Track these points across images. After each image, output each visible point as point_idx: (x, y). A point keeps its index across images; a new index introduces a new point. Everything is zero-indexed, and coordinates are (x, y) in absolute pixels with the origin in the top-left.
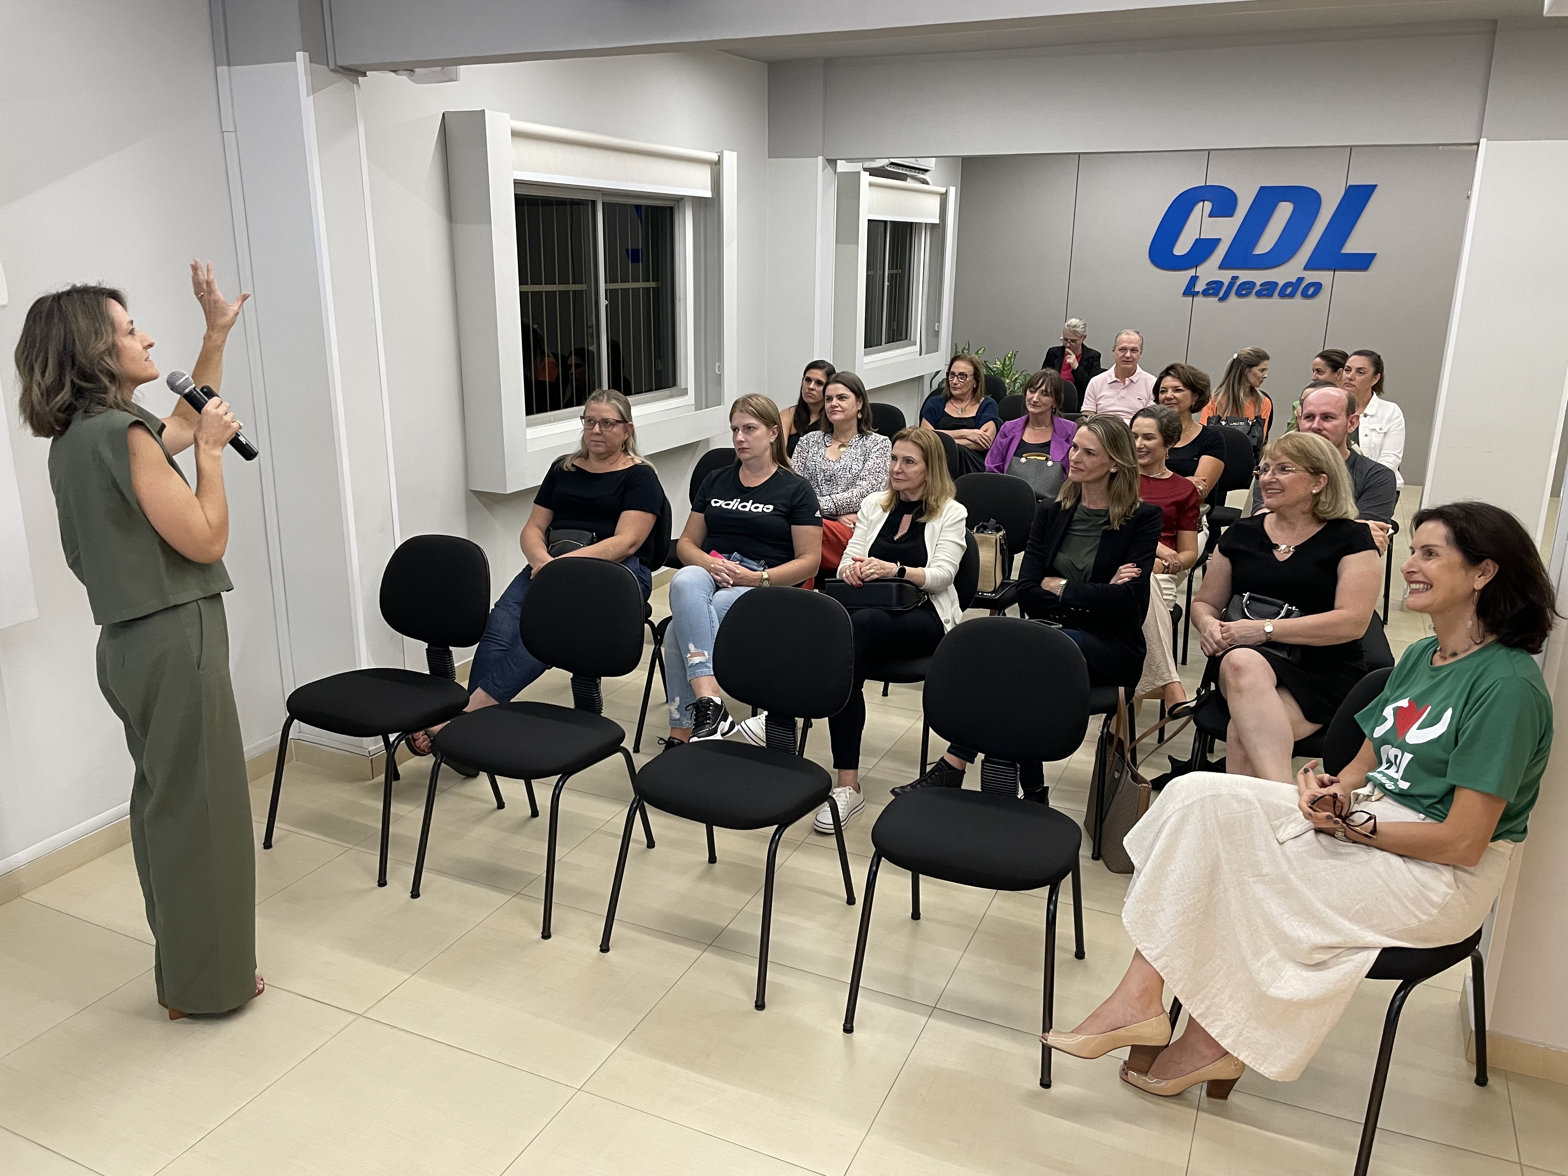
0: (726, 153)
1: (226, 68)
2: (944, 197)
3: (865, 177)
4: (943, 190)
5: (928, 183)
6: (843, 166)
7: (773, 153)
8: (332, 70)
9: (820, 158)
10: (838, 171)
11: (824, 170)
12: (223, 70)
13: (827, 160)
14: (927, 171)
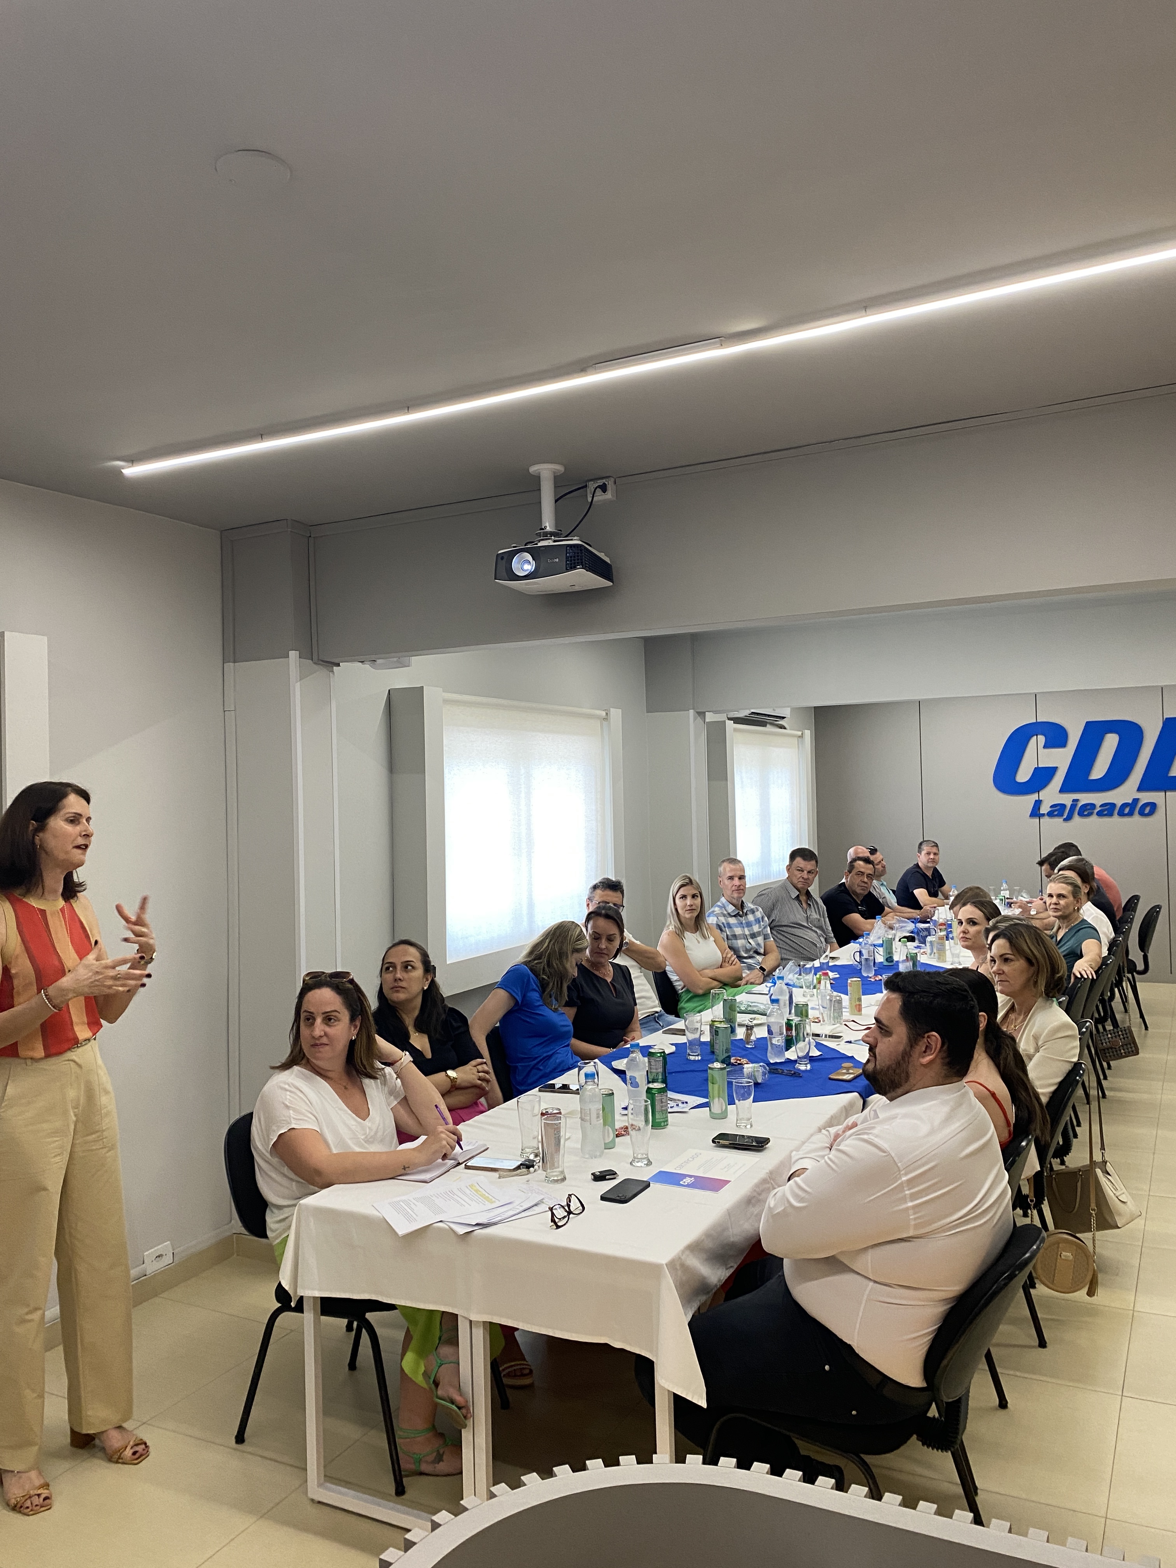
0: (613, 711)
1: (232, 664)
2: (800, 738)
3: (730, 724)
4: (800, 733)
5: (784, 727)
6: (710, 717)
7: (651, 708)
8: (315, 663)
9: (691, 711)
10: (707, 720)
11: (695, 719)
12: (230, 666)
13: (697, 712)
14: (784, 718)
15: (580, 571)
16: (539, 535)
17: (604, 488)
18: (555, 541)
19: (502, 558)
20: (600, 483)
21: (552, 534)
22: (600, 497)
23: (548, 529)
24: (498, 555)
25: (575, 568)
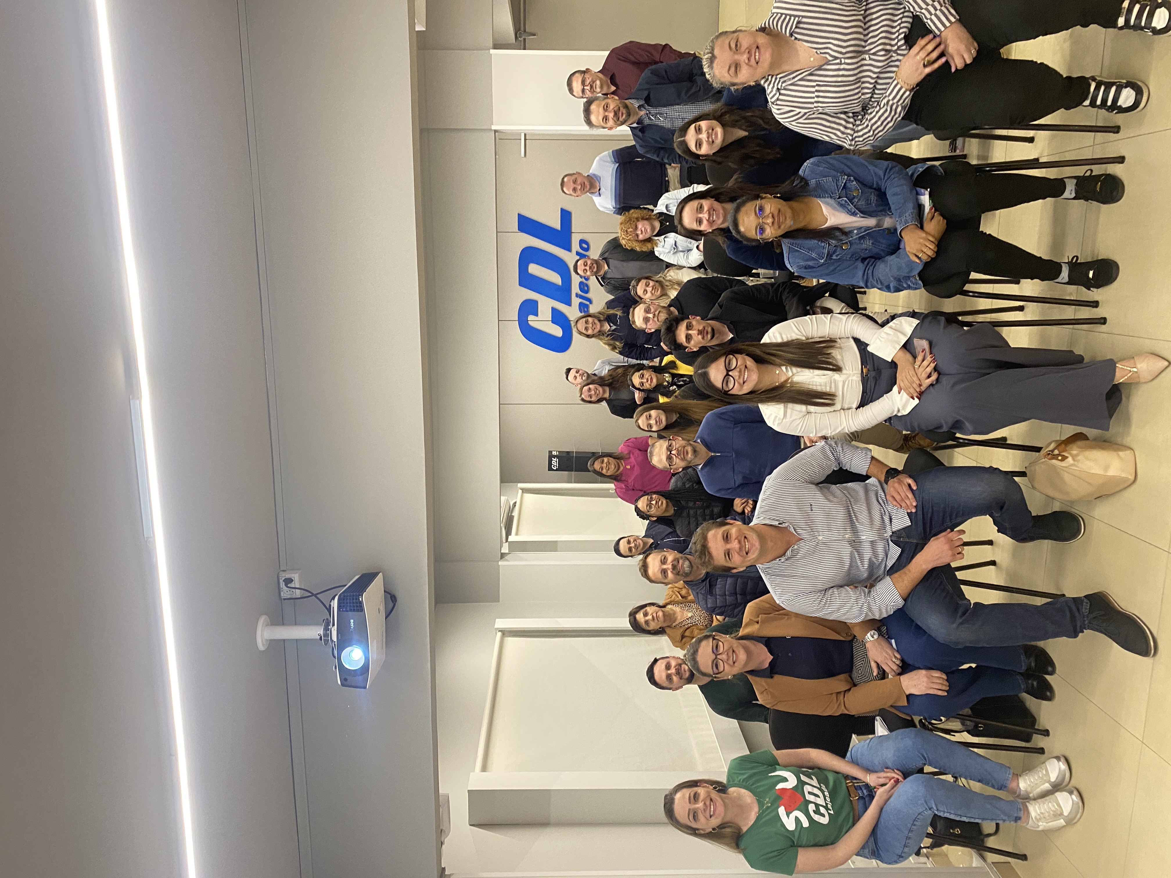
0: (496, 626)
2: (524, 491)
3: (511, 538)
4: (520, 491)
5: (516, 503)
6: (505, 549)
7: (495, 598)
10: (507, 551)
11: (507, 560)
13: (501, 558)
15: (364, 598)
16: (326, 642)
17: (288, 581)
18: (333, 625)
19: (346, 680)
20: (282, 585)
21: (326, 629)
22: (296, 584)
23: (321, 632)
24: (342, 685)
25: (361, 603)
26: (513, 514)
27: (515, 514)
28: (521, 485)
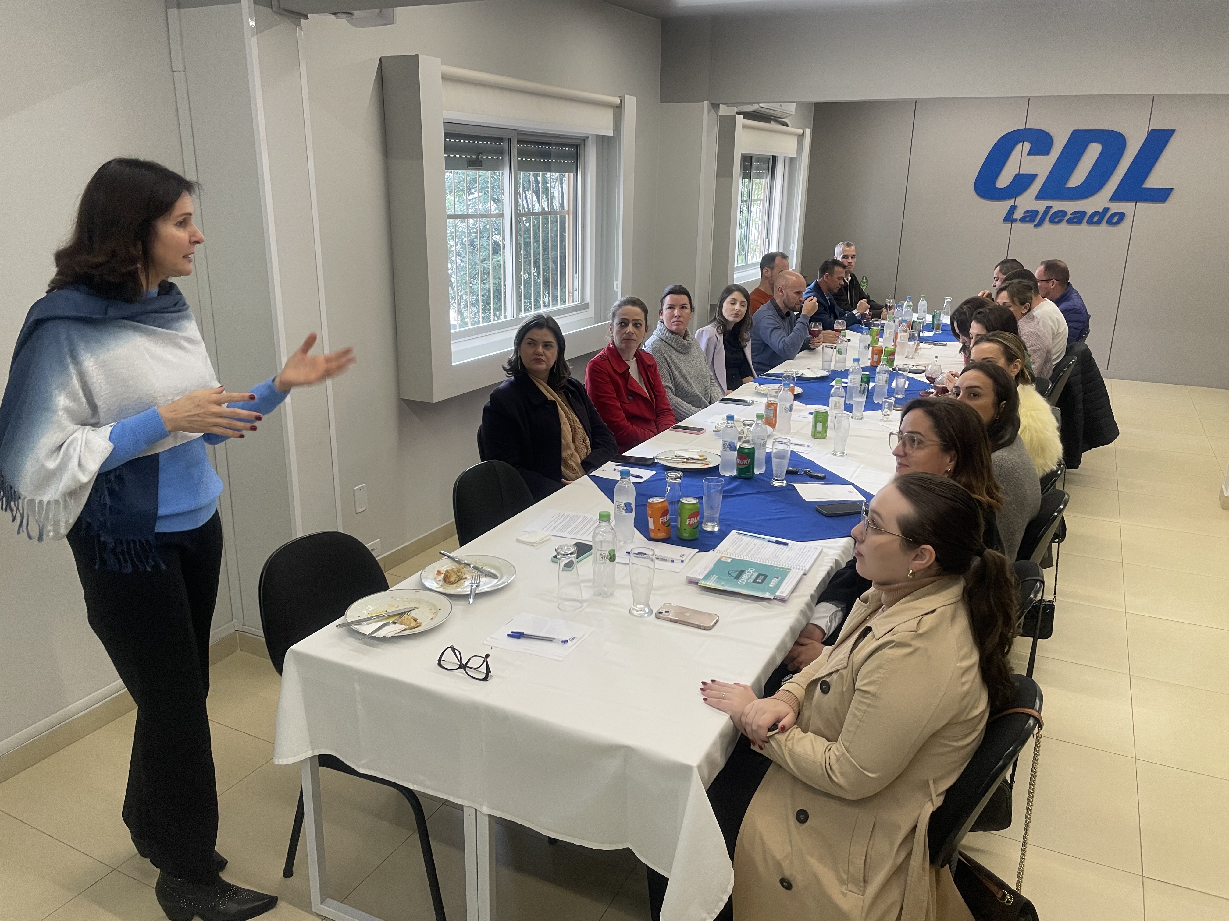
0: (627, 97)
1: (175, 10)
2: (801, 137)
3: (739, 118)
4: (801, 131)
5: (787, 126)
6: (724, 110)
7: (665, 98)
8: (275, 12)
9: (706, 103)
10: (720, 114)
11: (709, 112)
12: (173, 12)
13: (712, 104)
14: (788, 115)
26: (772, 122)
27: (773, 125)
28: (808, 131)
